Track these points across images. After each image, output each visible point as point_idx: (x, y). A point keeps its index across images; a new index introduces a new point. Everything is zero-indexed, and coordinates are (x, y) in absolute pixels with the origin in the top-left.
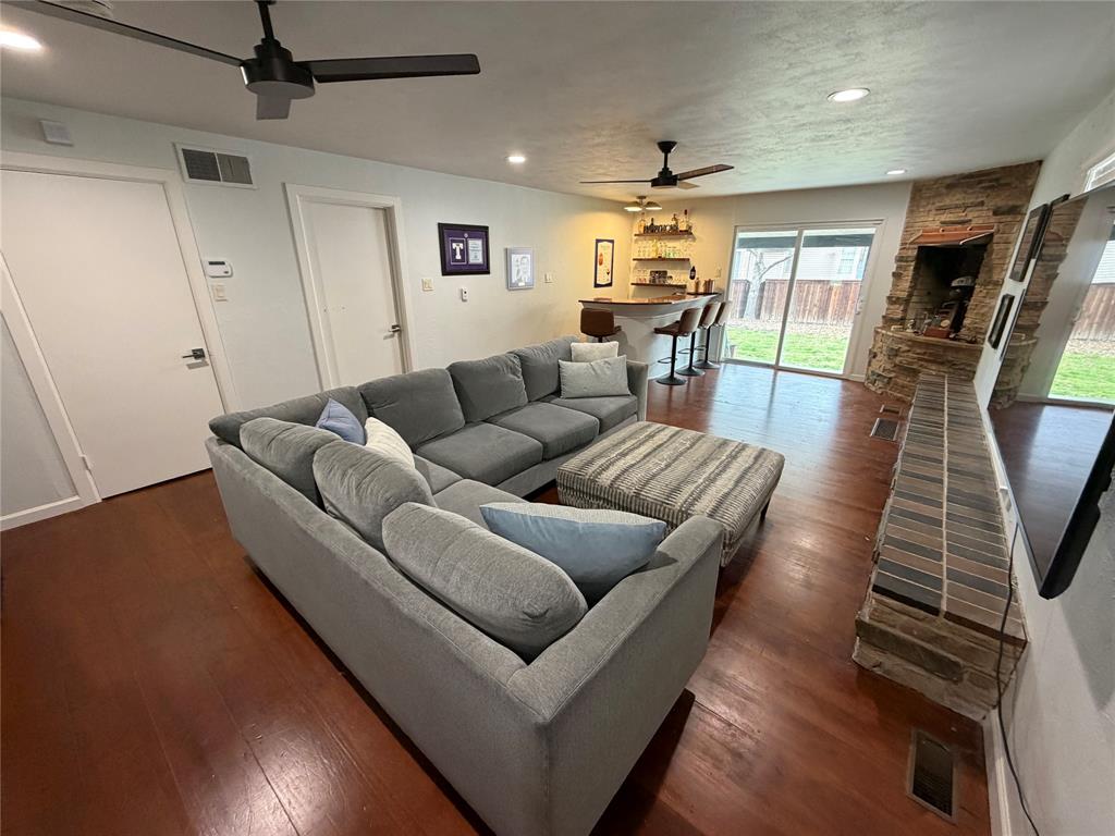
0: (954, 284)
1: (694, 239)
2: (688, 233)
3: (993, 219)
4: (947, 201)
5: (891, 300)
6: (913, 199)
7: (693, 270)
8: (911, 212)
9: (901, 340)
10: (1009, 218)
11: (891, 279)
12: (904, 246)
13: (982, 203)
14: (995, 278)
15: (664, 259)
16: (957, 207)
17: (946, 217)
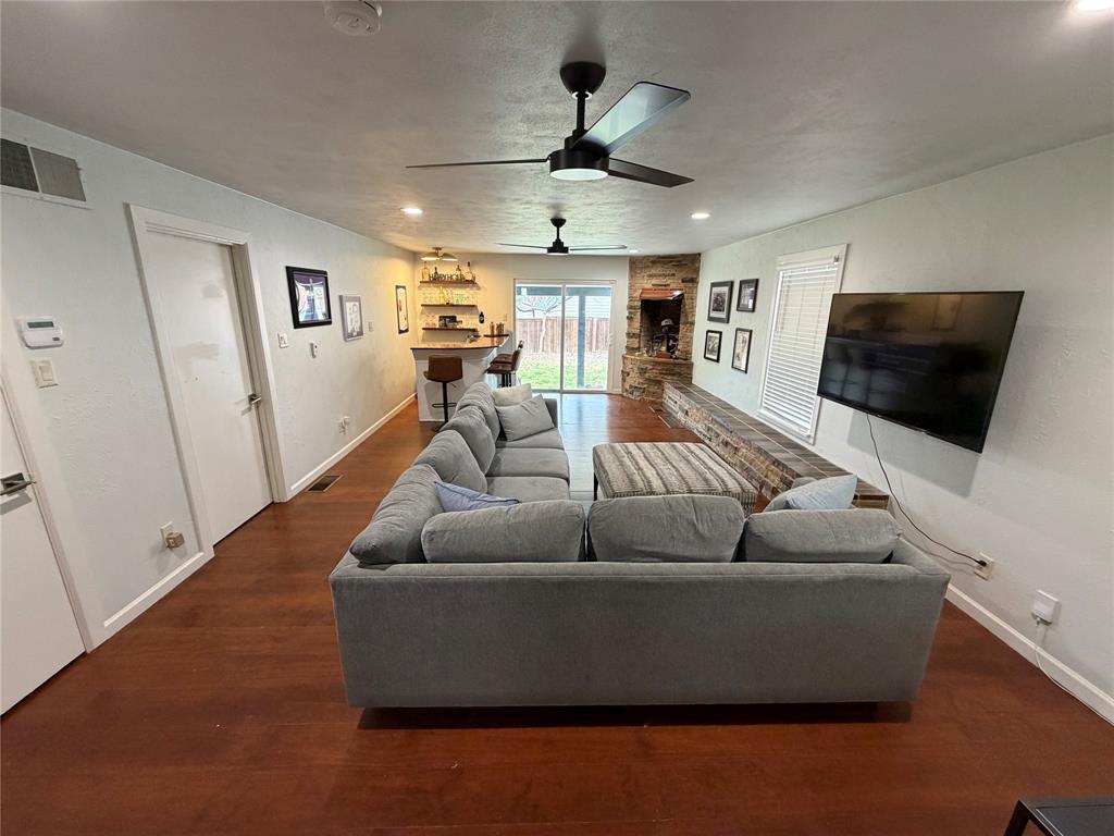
0: (663, 323)
1: (479, 288)
2: (472, 282)
3: (682, 285)
4: (653, 271)
5: (628, 335)
6: (631, 268)
7: (482, 315)
8: (631, 277)
9: (645, 362)
10: (690, 285)
11: (626, 321)
12: (631, 298)
13: (674, 275)
14: (690, 320)
15: (453, 305)
16: (660, 276)
17: (655, 281)
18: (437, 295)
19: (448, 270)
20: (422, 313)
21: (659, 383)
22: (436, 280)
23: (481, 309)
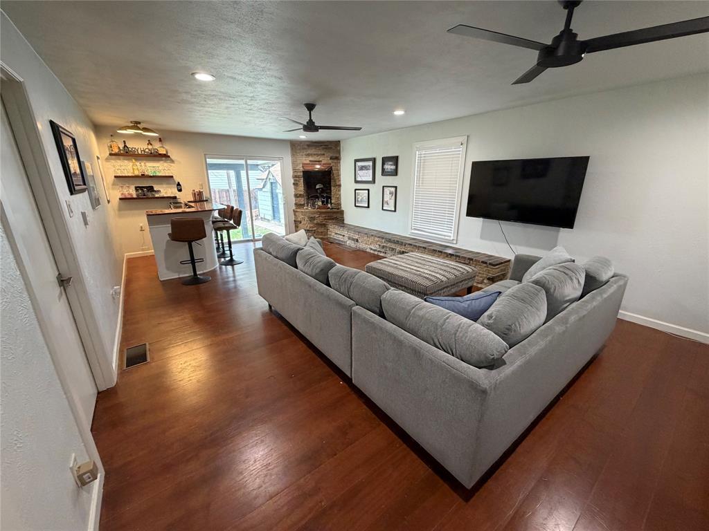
1: (173, 161)
2: (165, 157)
3: (330, 161)
4: (309, 152)
5: (296, 196)
6: (292, 149)
7: (179, 184)
8: (293, 155)
10: (335, 161)
11: (293, 186)
12: (295, 170)
13: (324, 154)
14: (338, 184)
16: (315, 155)
17: (311, 159)
18: (129, 167)
19: (139, 146)
20: (113, 184)
21: (324, 225)
22: (127, 154)
23: (177, 179)
